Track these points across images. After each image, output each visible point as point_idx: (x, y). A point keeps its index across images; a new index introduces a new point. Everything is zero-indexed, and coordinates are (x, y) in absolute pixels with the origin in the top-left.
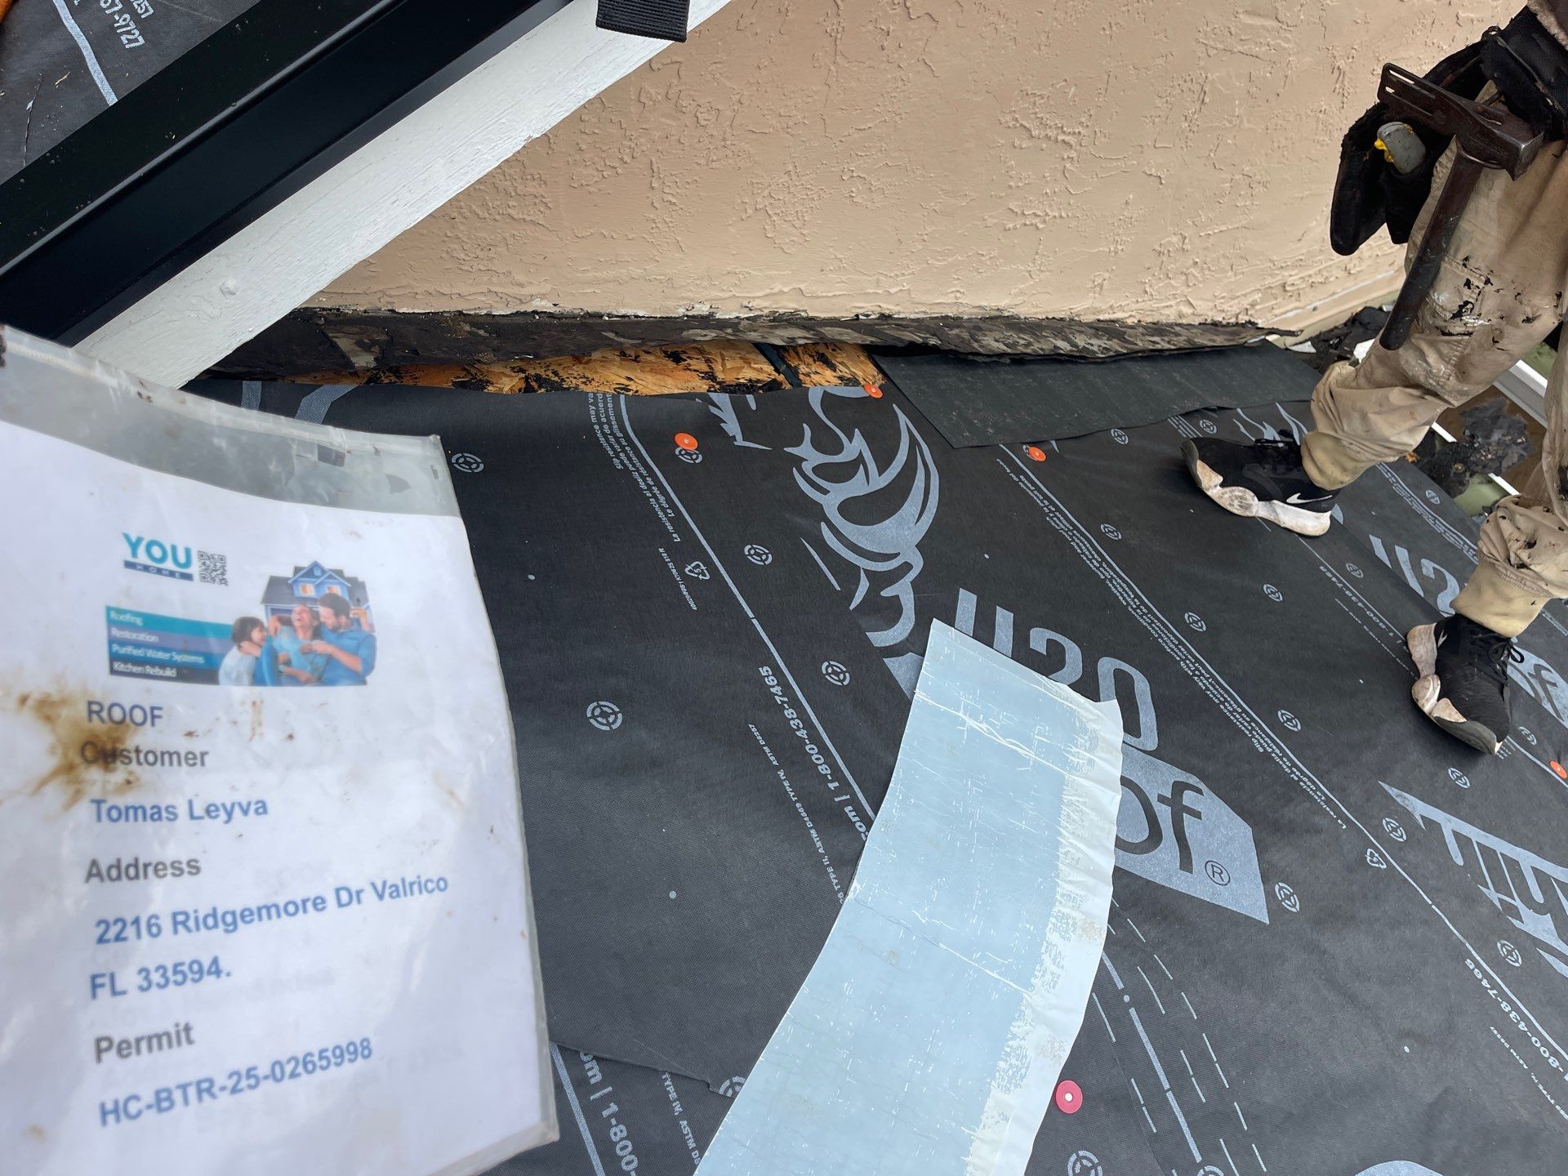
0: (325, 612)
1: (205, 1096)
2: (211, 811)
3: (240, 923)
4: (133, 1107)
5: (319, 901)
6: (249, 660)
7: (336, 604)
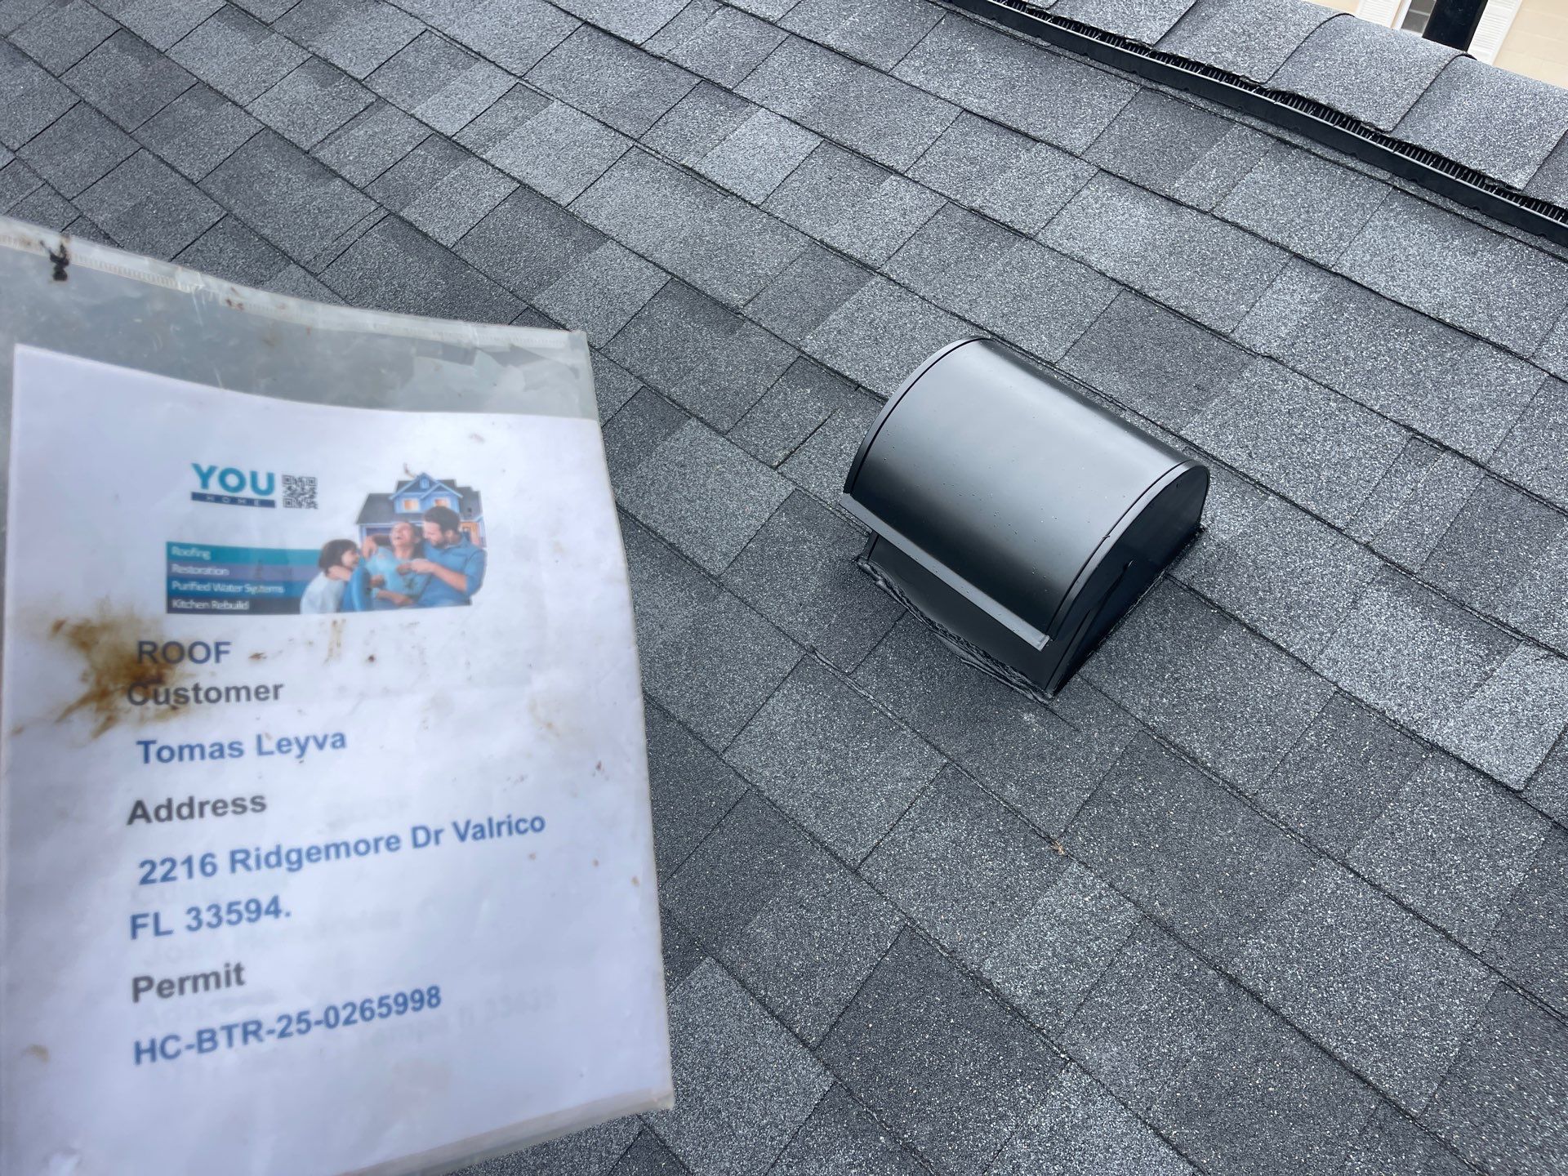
0: (430, 529)
1: (251, 1038)
2: (283, 746)
3: (305, 862)
4: (171, 1047)
5: (393, 840)
6: (337, 586)
7: (443, 518)
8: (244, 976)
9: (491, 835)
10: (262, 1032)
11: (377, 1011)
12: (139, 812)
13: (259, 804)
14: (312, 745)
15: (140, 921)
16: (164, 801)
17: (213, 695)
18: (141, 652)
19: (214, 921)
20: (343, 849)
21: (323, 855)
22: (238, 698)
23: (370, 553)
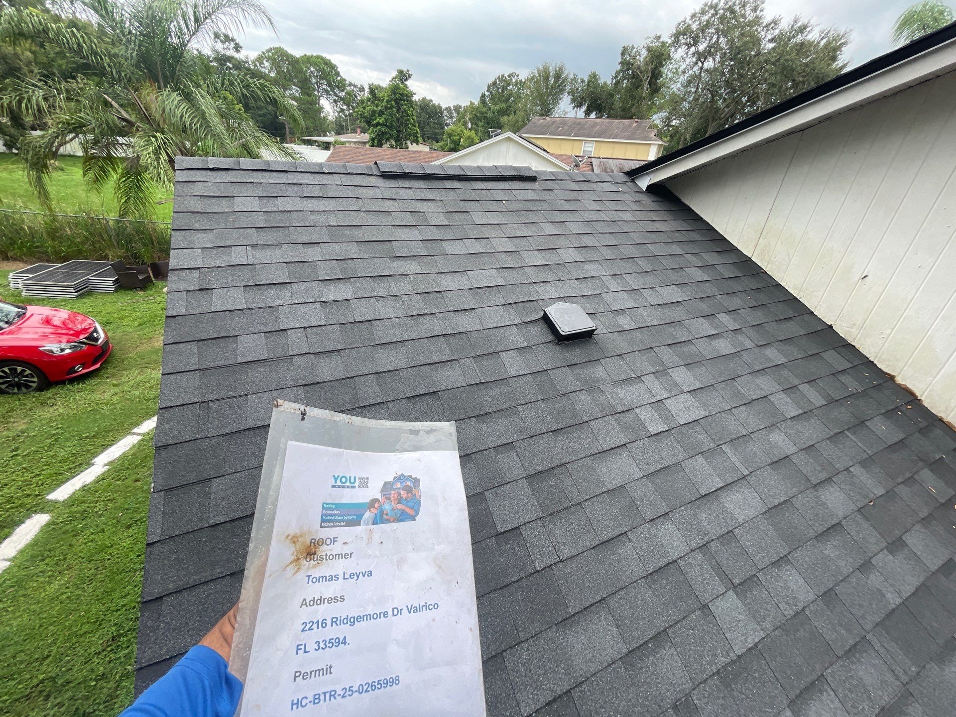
0: (402, 492)
1: (332, 698)
2: (352, 576)
3: (356, 622)
4: (304, 702)
5: (386, 613)
6: (373, 515)
8: (332, 670)
9: (420, 611)
10: (336, 696)
11: (377, 686)
12: (304, 603)
13: (342, 599)
14: (361, 574)
15: (299, 647)
16: (312, 598)
18: (311, 542)
19: (324, 646)
20: (369, 617)
21: (362, 619)
22: (339, 558)
23: (384, 502)
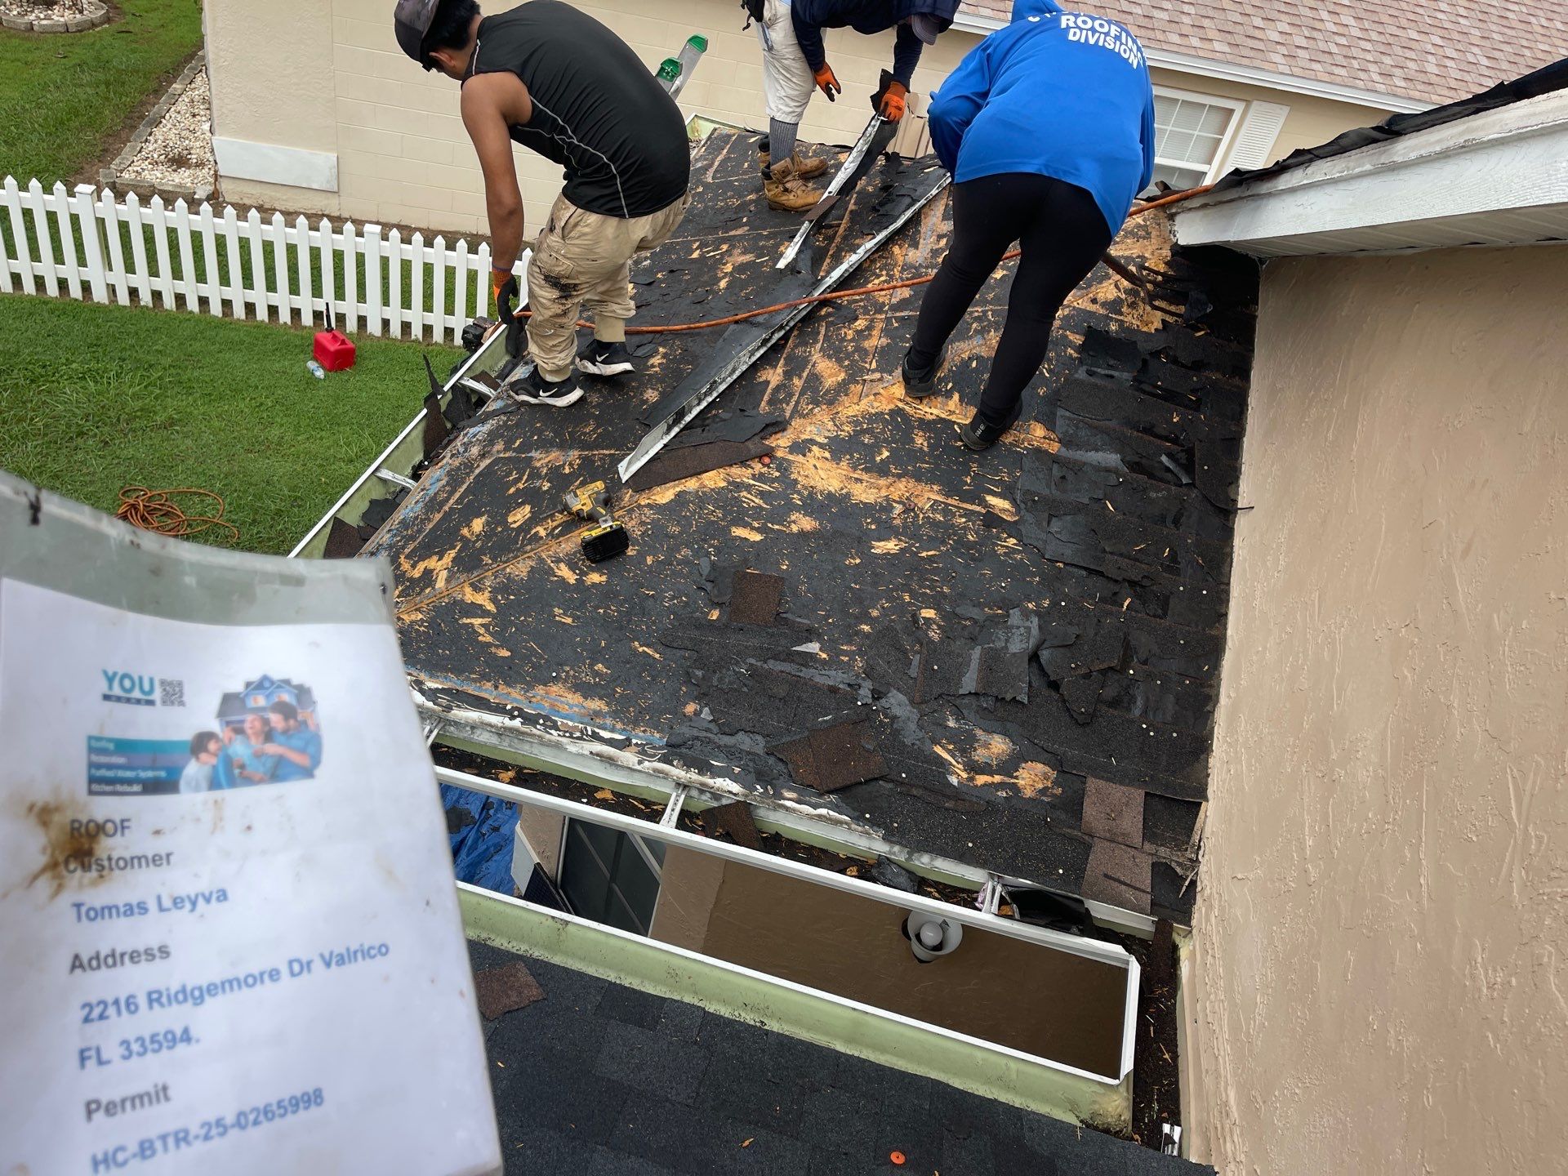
0: (276, 719)
1: (183, 1145)
2: (177, 902)
3: (207, 997)
4: (120, 1157)
5: (274, 973)
6: (207, 769)
7: (287, 711)
8: (170, 1093)
9: (350, 961)
10: (191, 1138)
11: (277, 1112)
12: (77, 963)
13: (164, 952)
14: (201, 901)
15: (86, 1054)
16: (93, 953)
17: (122, 863)
18: (73, 829)
19: (141, 1050)
20: (235, 984)
21: (220, 990)
22: (140, 866)
23: (230, 740)
